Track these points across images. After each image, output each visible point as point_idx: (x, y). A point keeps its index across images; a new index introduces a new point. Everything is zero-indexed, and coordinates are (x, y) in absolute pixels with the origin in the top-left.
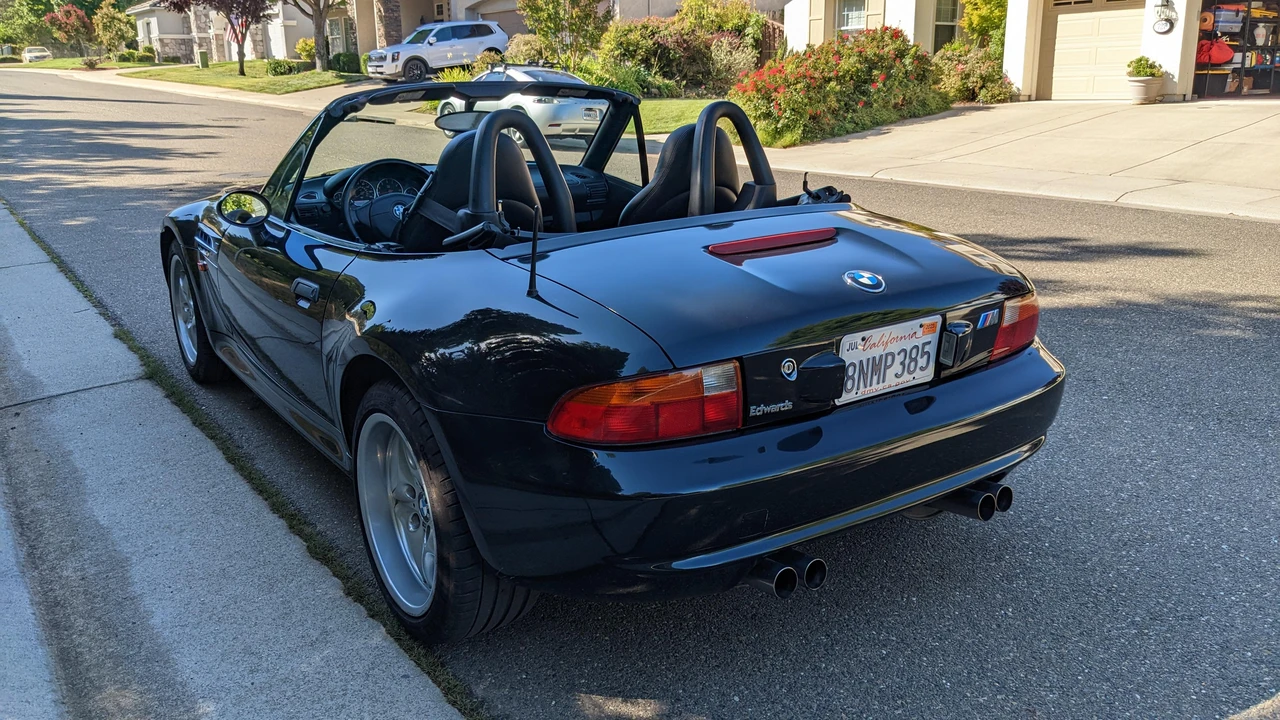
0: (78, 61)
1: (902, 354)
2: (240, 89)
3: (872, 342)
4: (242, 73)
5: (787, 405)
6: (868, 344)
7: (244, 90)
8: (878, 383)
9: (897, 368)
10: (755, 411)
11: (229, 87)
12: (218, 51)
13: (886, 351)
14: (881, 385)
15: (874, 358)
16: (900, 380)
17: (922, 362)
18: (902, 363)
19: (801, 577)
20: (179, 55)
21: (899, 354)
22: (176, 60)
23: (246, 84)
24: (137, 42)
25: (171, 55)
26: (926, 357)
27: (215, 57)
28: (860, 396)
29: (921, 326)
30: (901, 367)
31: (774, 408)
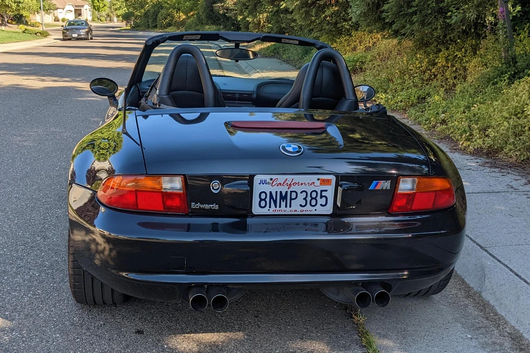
1: (304, 194)
3: (278, 182)
5: (216, 207)
6: (275, 183)
8: (286, 207)
9: (300, 200)
10: (193, 205)
13: (291, 189)
14: (288, 209)
15: (281, 192)
16: (304, 209)
17: (323, 201)
18: (305, 199)
19: (210, 302)
21: (301, 192)
26: (324, 199)
28: (271, 212)
29: (318, 179)
30: (305, 201)
31: (207, 206)
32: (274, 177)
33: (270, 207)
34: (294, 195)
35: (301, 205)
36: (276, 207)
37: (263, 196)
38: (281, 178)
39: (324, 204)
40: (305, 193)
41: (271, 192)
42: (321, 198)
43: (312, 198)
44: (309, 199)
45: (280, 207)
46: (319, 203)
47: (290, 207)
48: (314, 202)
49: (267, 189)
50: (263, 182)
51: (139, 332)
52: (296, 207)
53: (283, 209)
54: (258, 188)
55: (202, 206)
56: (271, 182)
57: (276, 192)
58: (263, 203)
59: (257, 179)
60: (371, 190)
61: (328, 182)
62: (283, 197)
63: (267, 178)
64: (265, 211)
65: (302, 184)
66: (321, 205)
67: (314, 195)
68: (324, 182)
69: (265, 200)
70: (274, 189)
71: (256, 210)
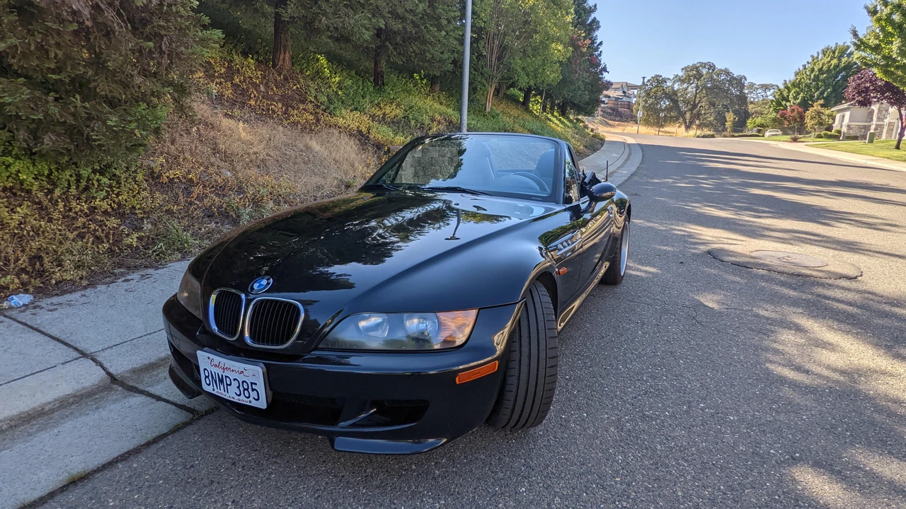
0: (787, 137)
2: (888, 158)
4: (898, 147)
7: (892, 159)
11: (880, 157)
12: (887, 133)
20: (858, 135)
22: (855, 138)
23: (896, 155)
24: (832, 127)
25: (852, 135)
27: (884, 137)
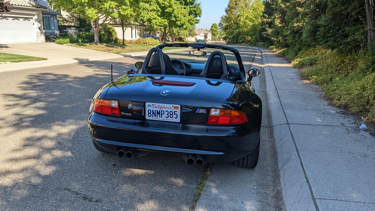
5: (131, 115)
6: (154, 106)
8: (160, 117)
9: (165, 115)
15: (157, 111)
17: (175, 116)
18: (168, 114)
21: (166, 111)
26: (176, 115)
29: (173, 106)
31: (127, 114)
32: (154, 104)
33: (153, 117)
34: (163, 113)
35: (166, 117)
36: (155, 117)
37: (150, 112)
38: (157, 105)
39: (176, 117)
40: (167, 112)
41: (153, 110)
42: (175, 115)
43: (171, 115)
44: (169, 114)
45: (157, 117)
46: (174, 117)
47: (161, 117)
48: (171, 116)
49: (151, 109)
50: (149, 106)
51: (114, 165)
52: (164, 118)
53: (158, 118)
54: (147, 108)
55: (125, 114)
56: (153, 106)
57: (155, 110)
58: (150, 115)
59: (147, 104)
60: (197, 113)
61: (177, 108)
62: (158, 113)
63: (151, 104)
64: (151, 118)
65: (166, 108)
66: (175, 118)
67: (171, 113)
68: (175, 108)
69: (150, 113)
70: (154, 109)
71: (147, 117)
